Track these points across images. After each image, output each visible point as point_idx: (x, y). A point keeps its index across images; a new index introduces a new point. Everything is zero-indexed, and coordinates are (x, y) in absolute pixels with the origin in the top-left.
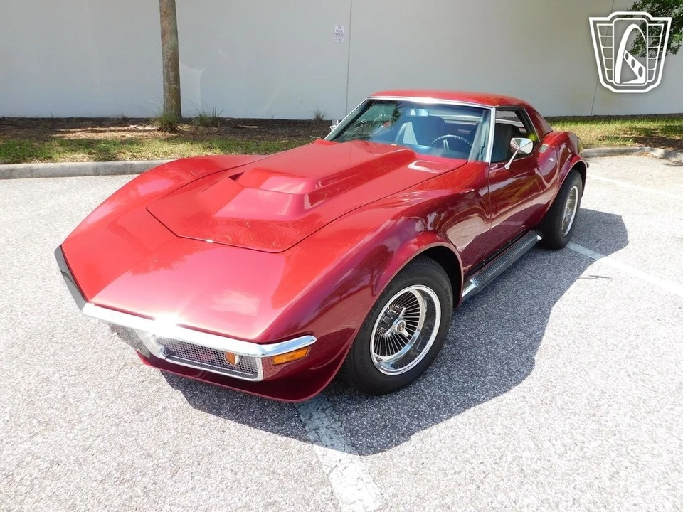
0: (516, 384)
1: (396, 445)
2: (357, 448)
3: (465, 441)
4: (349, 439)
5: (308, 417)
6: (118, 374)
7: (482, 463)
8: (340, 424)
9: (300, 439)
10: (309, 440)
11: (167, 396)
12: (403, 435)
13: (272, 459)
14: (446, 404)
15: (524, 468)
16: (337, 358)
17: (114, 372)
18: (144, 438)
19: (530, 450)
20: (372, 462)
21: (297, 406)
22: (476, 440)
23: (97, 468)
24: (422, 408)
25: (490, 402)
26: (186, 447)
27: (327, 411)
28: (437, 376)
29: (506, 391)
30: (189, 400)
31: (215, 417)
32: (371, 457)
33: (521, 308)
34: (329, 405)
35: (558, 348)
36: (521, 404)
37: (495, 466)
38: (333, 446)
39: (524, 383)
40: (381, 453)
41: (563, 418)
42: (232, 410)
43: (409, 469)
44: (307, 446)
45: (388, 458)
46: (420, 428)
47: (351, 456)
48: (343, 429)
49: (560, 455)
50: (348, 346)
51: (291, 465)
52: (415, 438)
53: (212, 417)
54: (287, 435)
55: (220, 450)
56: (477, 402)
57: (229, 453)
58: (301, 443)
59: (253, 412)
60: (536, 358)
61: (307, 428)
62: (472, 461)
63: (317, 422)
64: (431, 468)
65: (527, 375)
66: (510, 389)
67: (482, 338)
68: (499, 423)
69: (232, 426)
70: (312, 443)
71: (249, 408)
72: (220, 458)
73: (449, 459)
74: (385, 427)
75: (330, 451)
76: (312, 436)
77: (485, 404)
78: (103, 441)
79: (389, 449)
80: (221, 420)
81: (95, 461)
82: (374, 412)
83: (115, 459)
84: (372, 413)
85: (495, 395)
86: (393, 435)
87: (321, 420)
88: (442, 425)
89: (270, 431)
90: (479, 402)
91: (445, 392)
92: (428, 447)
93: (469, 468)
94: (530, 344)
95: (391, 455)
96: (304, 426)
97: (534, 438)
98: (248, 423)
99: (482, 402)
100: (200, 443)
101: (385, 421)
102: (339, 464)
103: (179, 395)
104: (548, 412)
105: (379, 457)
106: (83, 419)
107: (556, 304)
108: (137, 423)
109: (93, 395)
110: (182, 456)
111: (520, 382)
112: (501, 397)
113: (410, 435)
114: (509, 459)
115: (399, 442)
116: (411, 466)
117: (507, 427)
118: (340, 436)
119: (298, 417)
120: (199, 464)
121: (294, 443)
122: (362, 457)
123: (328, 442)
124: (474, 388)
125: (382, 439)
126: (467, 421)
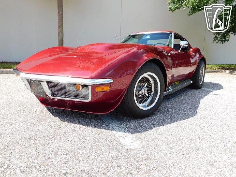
0: (191, 117)
1: (146, 131)
2: (130, 132)
3: (174, 130)
4: (126, 129)
5: (109, 124)
6: (33, 113)
7: (183, 136)
8: (122, 126)
9: (106, 129)
10: (110, 130)
11: (52, 118)
12: (148, 129)
13: (95, 134)
14: (164, 121)
15: (201, 137)
16: (120, 97)
17: (32, 113)
18: (41, 129)
19: (202, 133)
20: (136, 135)
21: (104, 121)
22: (179, 130)
23: (20, 136)
24: (155, 122)
25: (182, 121)
26: (58, 131)
27: (117, 123)
28: (159, 115)
29: (188, 118)
30: (61, 120)
31: (71, 124)
32: (136, 134)
33: (188, 100)
34: (117, 121)
35: (205, 109)
36: (195, 122)
37: (188, 137)
38: (120, 131)
39: (194, 117)
40: (140, 133)
41: (213, 125)
42: (78, 122)
43: (152, 137)
44: (109, 131)
45: (143, 134)
46: (155, 127)
47: (128, 134)
48: (124, 127)
49: (214, 134)
50: (125, 91)
51: (103, 136)
52: (154, 130)
53: (70, 124)
54: (101, 128)
55: (73, 132)
56: (177, 121)
57: (76, 132)
58: (107, 130)
59: (87, 123)
60: (198, 111)
61: (109, 127)
62: (178, 135)
63: (113, 125)
64: (162, 137)
65: (195, 115)
66: (189, 118)
67: (175, 107)
68: (187, 126)
69: (78, 126)
70: (111, 130)
71: (85, 122)
72: (73, 134)
73: (169, 135)
74: (141, 127)
75: (118, 132)
76: (111, 129)
77: (180, 121)
78: (24, 129)
79: (143, 132)
80: (73, 125)
81: (20, 134)
82: (136, 123)
83: (28, 134)
84: (135, 123)
85: (184, 119)
86: (144, 129)
87: (116, 125)
88: (164, 127)
89: (94, 127)
90: (178, 121)
91: (164, 119)
92: (159, 132)
93: (177, 137)
94: (194, 108)
95: (144, 134)
96: (108, 126)
97: (202, 130)
98: (84, 125)
99: (179, 121)
100: (64, 130)
101: (141, 125)
102: (122, 136)
103: (57, 119)
104: (206, 124)
105: (139, 134)
106: (17, 124)
107: (202, 100)
108: (39, 125)
109: (22, 118)
110: (57, 133)
111: (193, 116)
112: (186, 120)
113: (151, 129)
114: (194, 135)
115: (147, 130)
116: (153, 136)
117: (190, 127)
118: (123, 129)
119: (105, 124)
120: (64, 135)
121: (103, 130)
122: (132, 134)
123: (118, 130)
124: (175, 118)
125: (140, 130)
126: (174, 125)
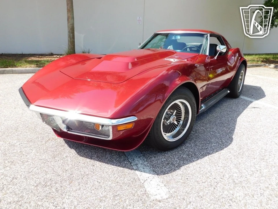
0: (226, 147)
1: (174, 171)
2: (156, 172)
3: (206, 169)
4: (152, 169)
5: (132, 160)
6: (46, 143)
7: (215, 178)
8: (147, 162)
9: (129, 169)
10: (133, 169)
11: (68, 151)
12: (177, 167)
13: (117, 177)
14: (195, 155)
15: (235, 180)
16: (146, 131)
17: (44, 142)
18: (57, 168)
19: (236, 173)
20: (163, 178)
21: (127, 156)
22: (211, 169)
23: (34, 180)
24: (184, 156)
25: (215, 154)
26: (76, 172)
27: (141, 158)
28: (190, 144)
29: (222, 150)
30: (78, 153)
31: (90, 160)
32: (163, 176)
33: (224, 119)
34: (142, 155)
35: (242, 134)
36: (229, 155)
37: (221, 180)
38: (144, 172)
39: (229, 147)
40: (167, 175)
41: (249, 160)
42: (98, 157)
43: (181, 181)
44: (133, 171)
45: (171, 176)
46: (184, 164)
47: (154, 175)
48: (149, 165)
49: (251, 175)
50: (151, 125)
51: (126, 179)
52: (183, 168)
53: (88, 160)
54: (123, 167)
55: (92, 173)
56: (209, 154)
57: (96, 174)
58: (130, 170)
59: (107, 158)
60: (233, 137)
61: (132, 164)
62: (210, 177)
63: (137, 162)
64: (191, 181)
65: (230, 143)
66: (223, 149)
67: (208, 130)
68: (220, 162)
69: (98, 163)
70: (135, 170)
71: (105, 156)
72: (92, 176)
73: (199, 177)
74: (168, 164)
75: (143, 174)
76: (135, 167)
77: (213, 155)
78: (37, 169)
79: (171, 173)
80: (92, 161)
81: (34, 177)
82: (163, 158)
83: (43, 177)
84: (162, 158)
85: (217, 151)
86: (173, 167)
87: (139, 161)
88: (194, 163)
89: (115, 165)
90: (210, 154)
91: (194, 150)
92: (189, 172)
93: (209, 180)
94: (230, 132)
95: (172, 175)
96: (131, 163)
97: (237, 168)
98: (105, 162)
99: (212, 154)
100: (83, 170)
101: (168, 162)
102: (148, 179)
103: (73, 151)
104: (242, 158)
105: (166, 176)
106: (29, 161)
107: (239, 117)
108: (54, 162)
109: (34, 151)
110: (74, 175)
111: (228, 146)
112: (220, 152)
113: (180, 167)
114: (227, 176)
115: (175, 170)
116: (182, 180)
117: (224, 164)
118: (148, 167)
119: (128, 160)
120: (82, 179)
121: (126, 170)
122: (159, 176)
123: (142, 170)
124: (207, 148)
125: (167, 169)
126: (206, 161)
